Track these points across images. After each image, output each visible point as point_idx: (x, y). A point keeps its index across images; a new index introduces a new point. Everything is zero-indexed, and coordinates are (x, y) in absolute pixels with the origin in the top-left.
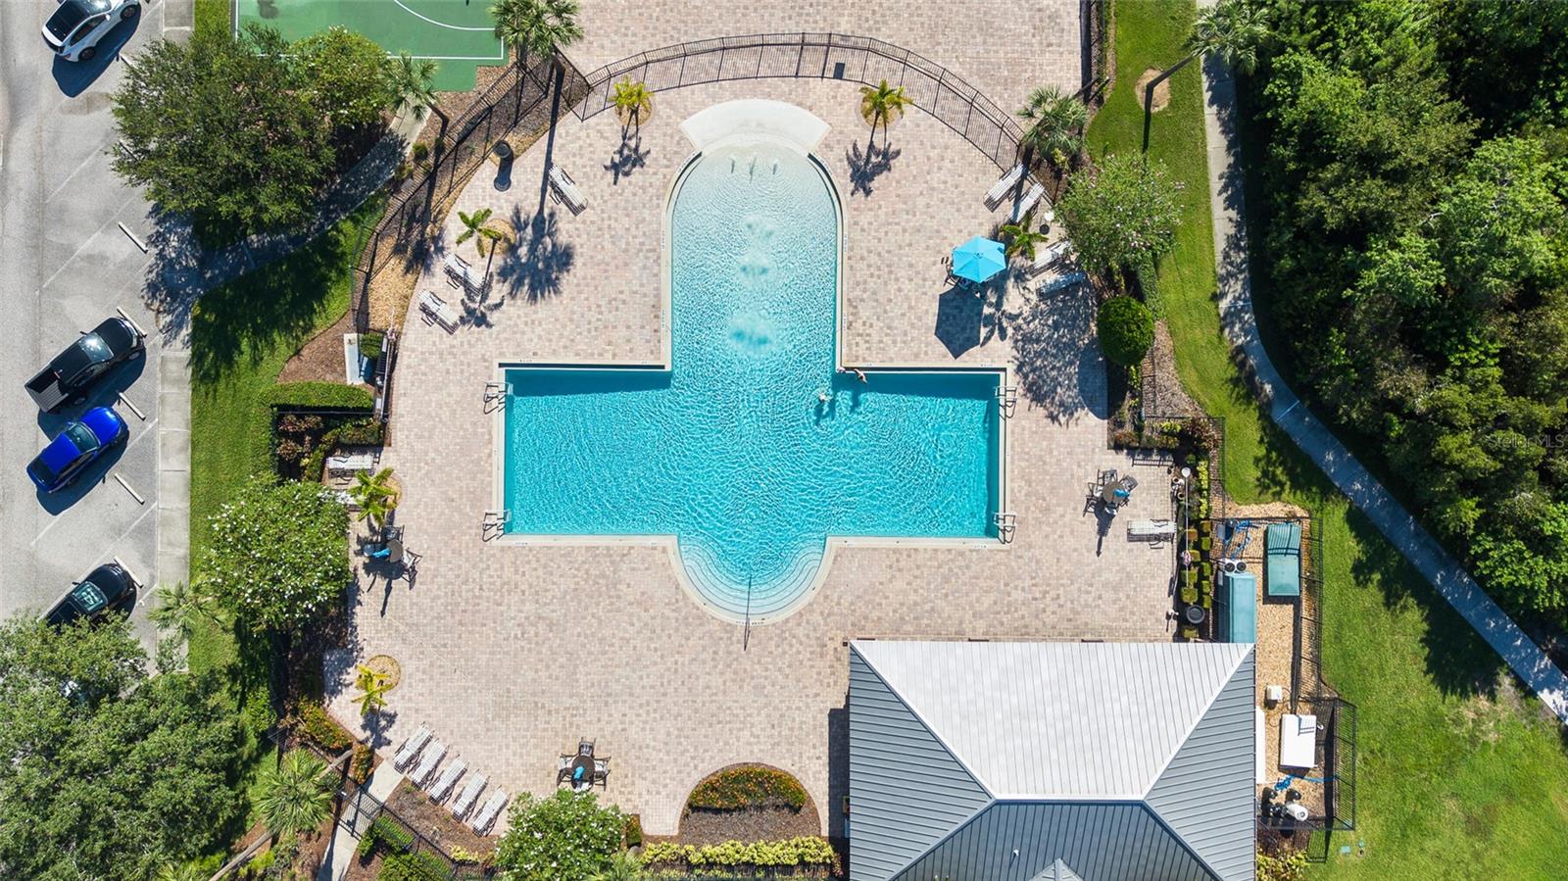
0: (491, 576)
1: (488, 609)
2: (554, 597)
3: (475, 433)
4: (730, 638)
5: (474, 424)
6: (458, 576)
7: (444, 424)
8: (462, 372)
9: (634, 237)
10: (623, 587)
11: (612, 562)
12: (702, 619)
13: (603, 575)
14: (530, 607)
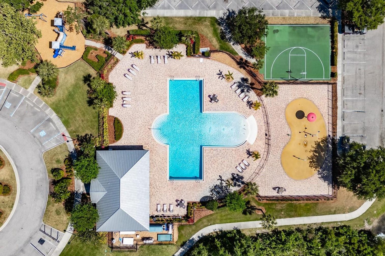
0: (161, 77)
1: (154, 77)
2: (157, 90)
3: (190, 74)
4: (148, 125)
5: (191, 74)
6: (161, 71)
7: (191, 68)
8: (202, 71)
9: (229, 106)
10: (159, 103)
11: (164, 102)
12: (152, 120)
13: (161, 100)
14: (155, 85)
